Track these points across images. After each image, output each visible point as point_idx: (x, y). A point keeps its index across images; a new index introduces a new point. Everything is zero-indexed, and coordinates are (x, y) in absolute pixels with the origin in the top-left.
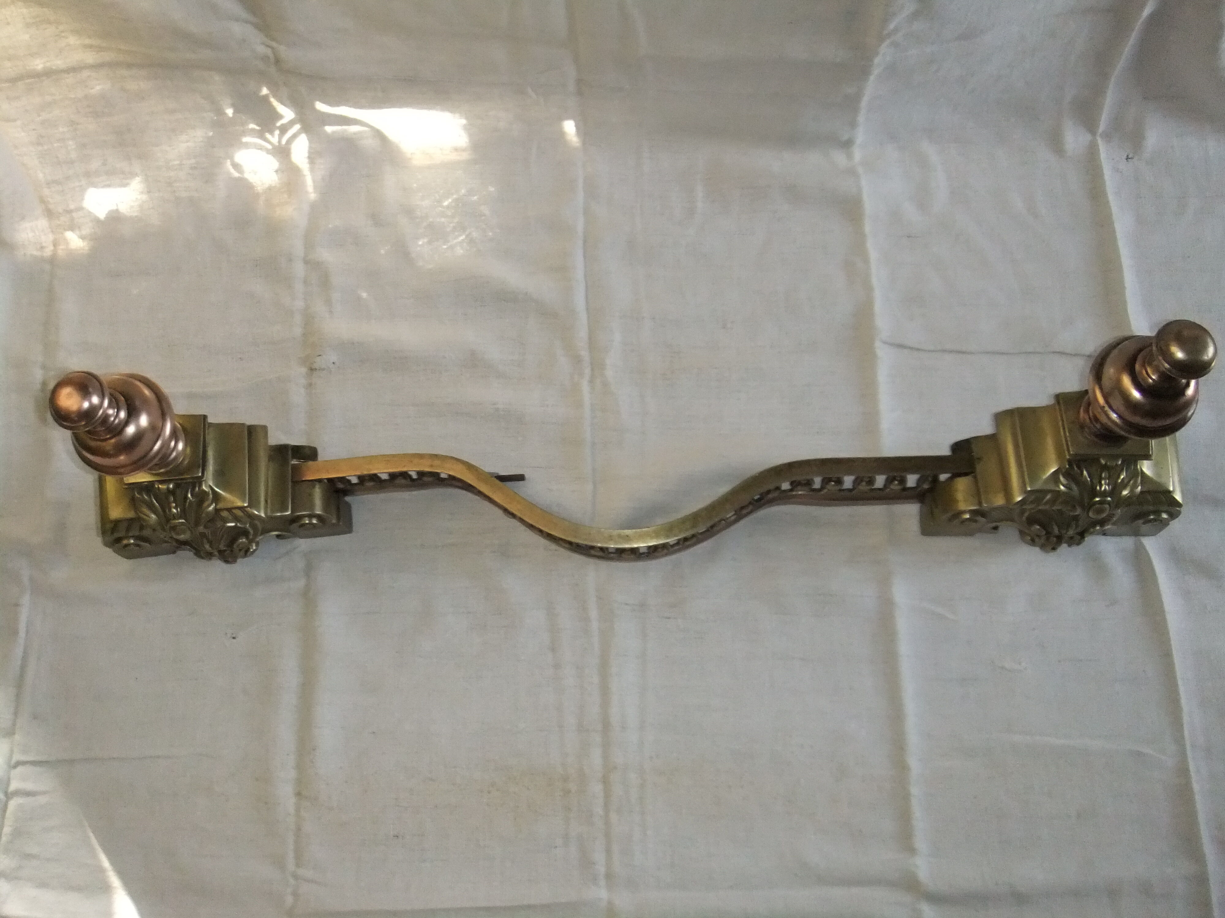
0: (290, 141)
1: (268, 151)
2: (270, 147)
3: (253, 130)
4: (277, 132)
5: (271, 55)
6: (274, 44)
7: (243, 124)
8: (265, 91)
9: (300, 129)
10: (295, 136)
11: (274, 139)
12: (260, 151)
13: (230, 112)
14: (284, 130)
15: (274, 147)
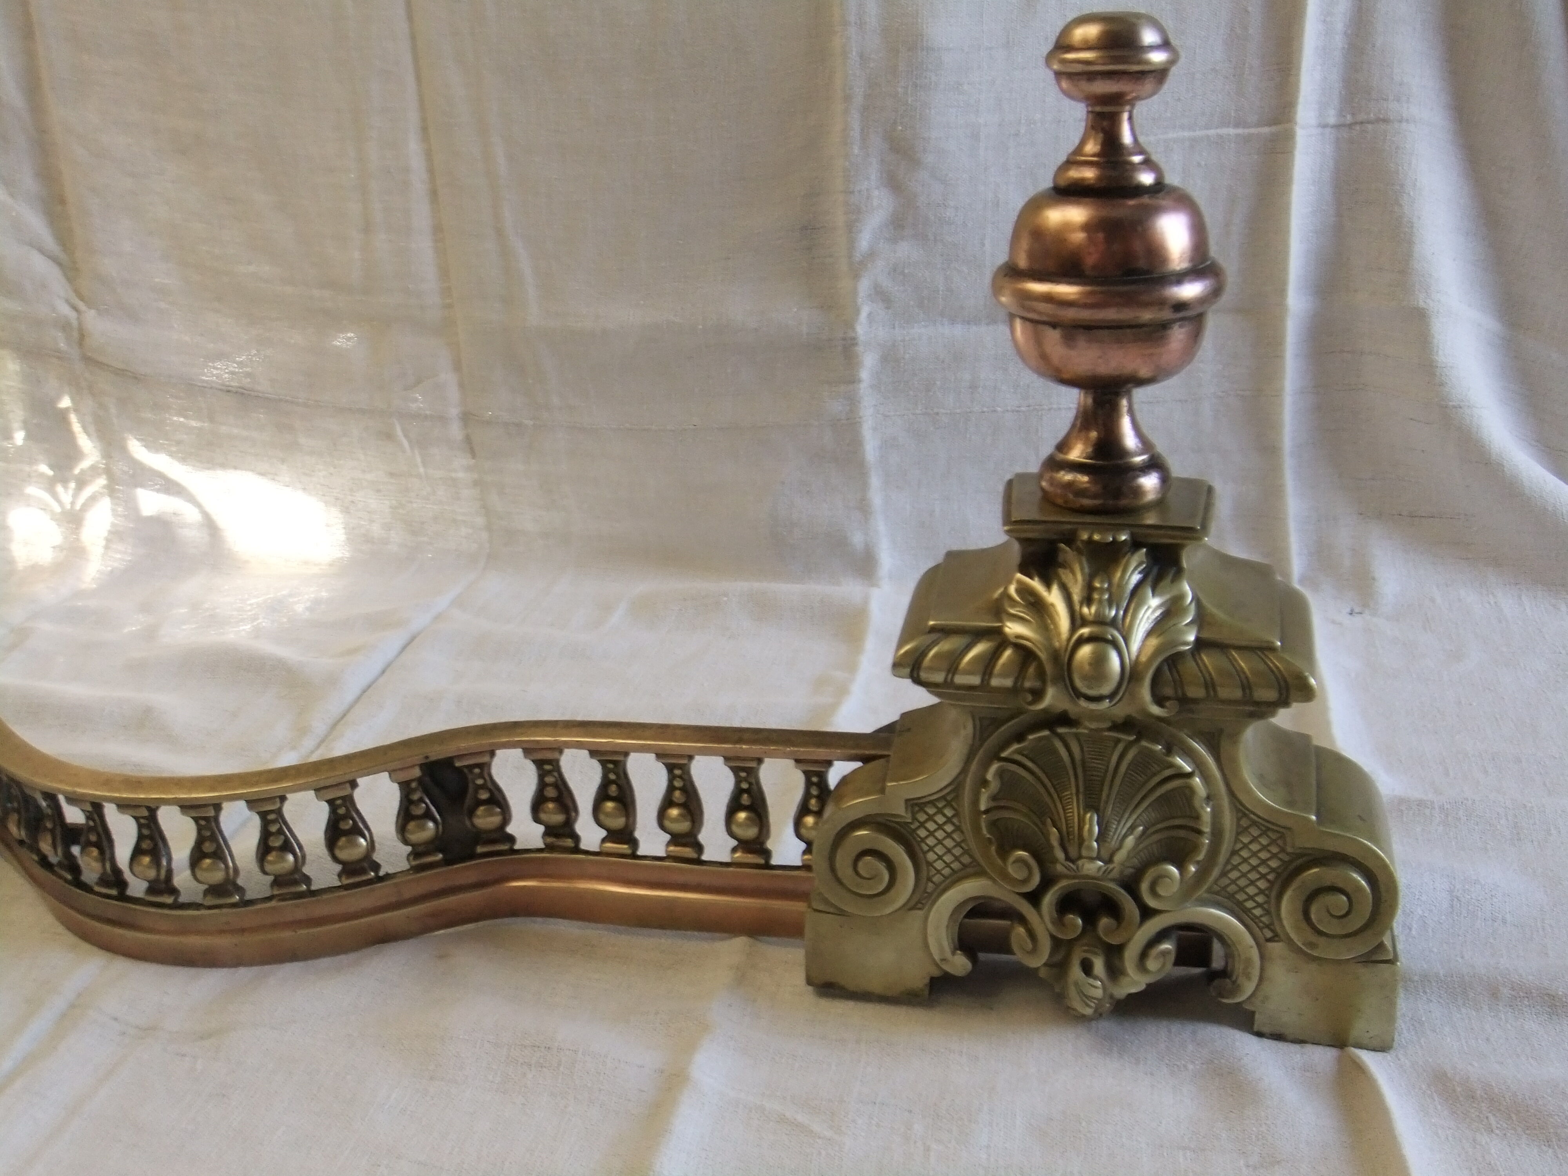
0: (85, 507)
1: (54, 517)
2: (58, 509)
3: (42, 475)
4: (72, 485)
5: (75, 323)
6: (81, 306)
7: (32, 461)
8: (65, 402)
9: (104, 487)
10: (93, 499)
11: (66, 494)
12: (42, 512)
13: (19, 437)
14: (81, 483)
15: (64, 513)
